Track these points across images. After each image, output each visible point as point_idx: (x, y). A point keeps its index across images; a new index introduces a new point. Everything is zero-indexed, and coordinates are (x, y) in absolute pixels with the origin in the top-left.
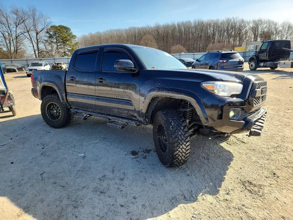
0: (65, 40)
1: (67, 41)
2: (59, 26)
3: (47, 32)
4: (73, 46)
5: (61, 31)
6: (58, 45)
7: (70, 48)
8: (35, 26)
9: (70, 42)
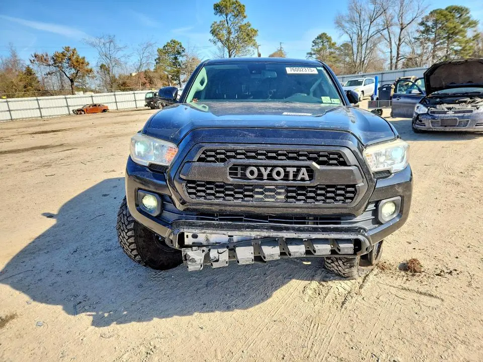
0: (452, 34)
1: (456, 34)
2: (447, 9)
3: (422, 24)
4: (467, 42)
5: (449, 17)
6: (437, 43)
7: (460, 46)
8: (401, 16)
9: (461, 36)
